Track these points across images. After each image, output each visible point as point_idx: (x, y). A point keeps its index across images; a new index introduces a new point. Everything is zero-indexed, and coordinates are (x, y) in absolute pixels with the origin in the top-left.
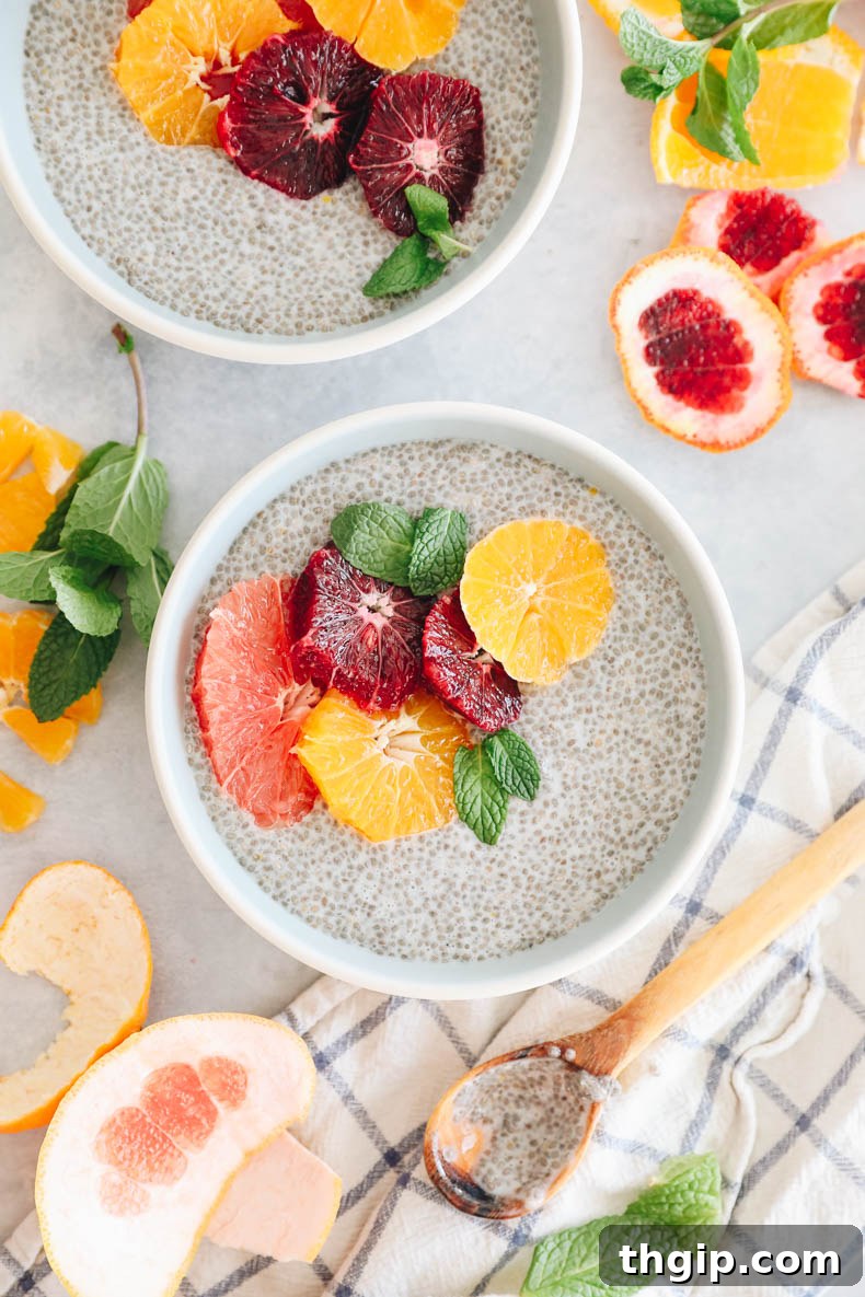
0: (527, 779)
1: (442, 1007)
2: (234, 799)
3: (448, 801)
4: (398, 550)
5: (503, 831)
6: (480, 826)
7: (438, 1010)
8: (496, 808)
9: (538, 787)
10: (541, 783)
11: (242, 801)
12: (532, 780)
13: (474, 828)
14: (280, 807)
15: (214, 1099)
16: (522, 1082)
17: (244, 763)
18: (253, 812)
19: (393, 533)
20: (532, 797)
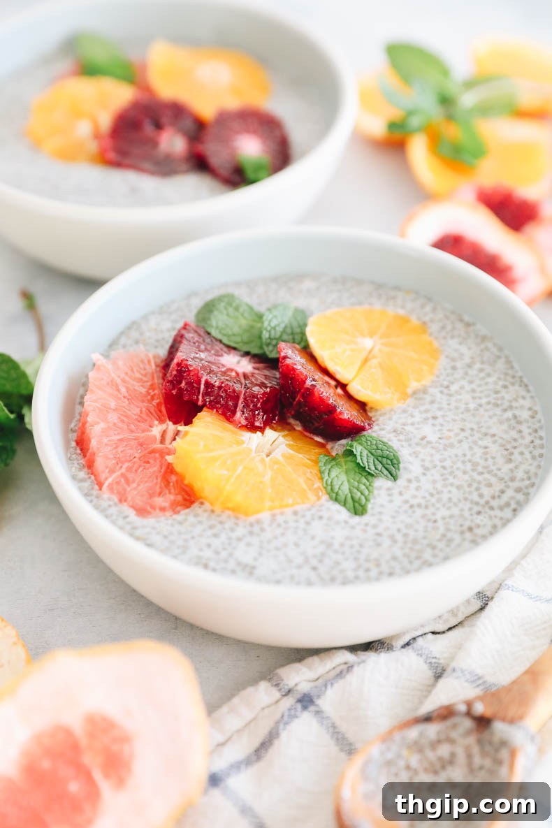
0: (389, 464)
1: (338, 723)
2: (116, 499)
3: (318, 484)
4: (252, 327)
5: (372, 501)
6: (349, 500)
7: (334, 727)
8: (363, 487)
9: (399, 469)
10: (401, 465)
11: (123, 499)
12: (393, 464)
13: (345, 505)
14: (159, 501)
15: (98, 776)
16: (431, 764)
17: (123, 470)
18: (132, 507)
19: (246, 315)
20: (395, 478)
